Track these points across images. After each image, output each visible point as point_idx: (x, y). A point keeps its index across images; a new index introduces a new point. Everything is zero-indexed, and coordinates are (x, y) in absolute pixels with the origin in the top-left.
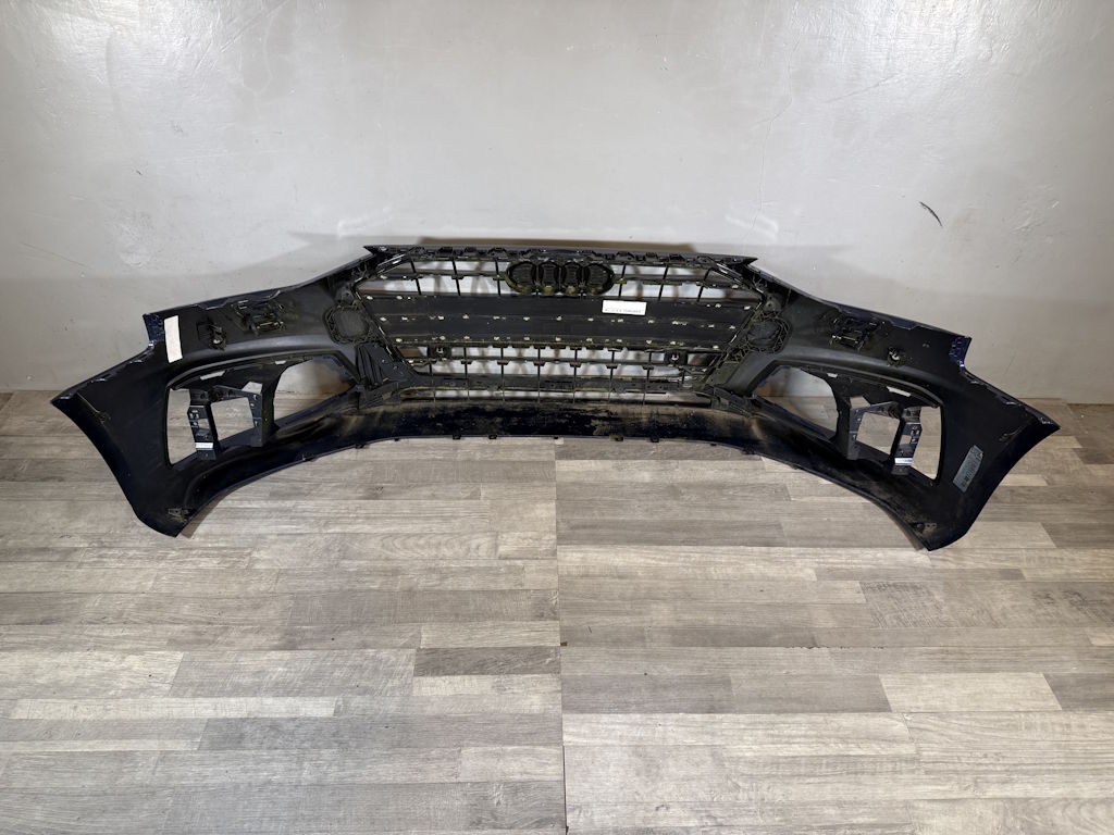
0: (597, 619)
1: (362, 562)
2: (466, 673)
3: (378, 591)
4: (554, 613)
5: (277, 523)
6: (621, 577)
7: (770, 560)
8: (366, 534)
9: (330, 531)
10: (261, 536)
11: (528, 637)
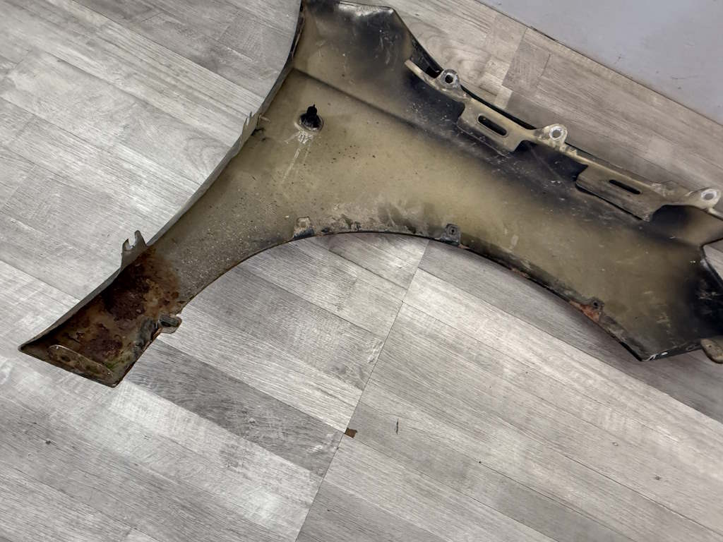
0: (415, 414)
1: (146, 161)
2: (200, 410)
3: (145, 217)
4: (362, 376)
5: (67, 43)
6: (478, 362)
7: (691, 434)
8: (174, 119)
9: (128, 89)
10: (34, 52)
11: (308, 394)
